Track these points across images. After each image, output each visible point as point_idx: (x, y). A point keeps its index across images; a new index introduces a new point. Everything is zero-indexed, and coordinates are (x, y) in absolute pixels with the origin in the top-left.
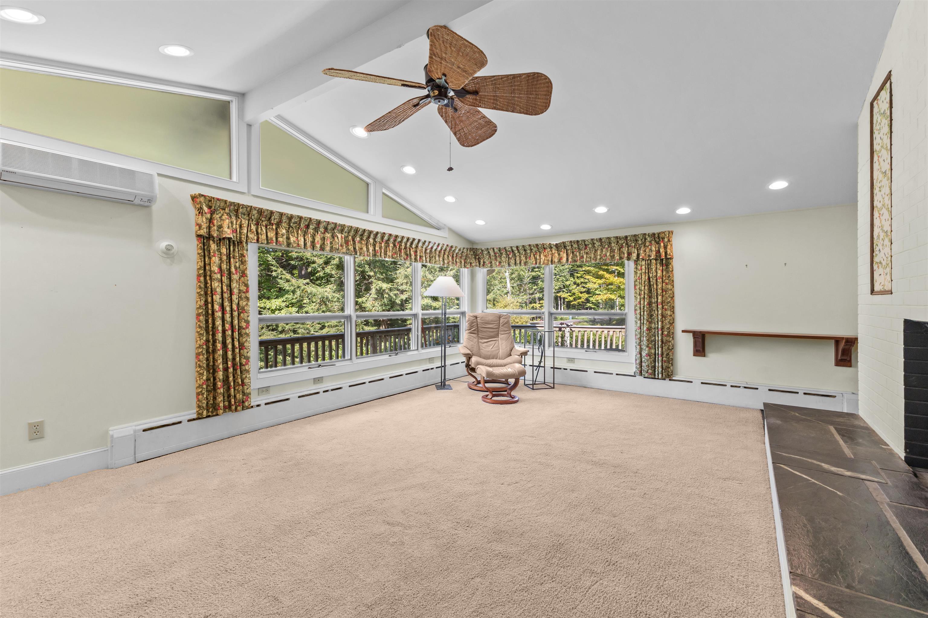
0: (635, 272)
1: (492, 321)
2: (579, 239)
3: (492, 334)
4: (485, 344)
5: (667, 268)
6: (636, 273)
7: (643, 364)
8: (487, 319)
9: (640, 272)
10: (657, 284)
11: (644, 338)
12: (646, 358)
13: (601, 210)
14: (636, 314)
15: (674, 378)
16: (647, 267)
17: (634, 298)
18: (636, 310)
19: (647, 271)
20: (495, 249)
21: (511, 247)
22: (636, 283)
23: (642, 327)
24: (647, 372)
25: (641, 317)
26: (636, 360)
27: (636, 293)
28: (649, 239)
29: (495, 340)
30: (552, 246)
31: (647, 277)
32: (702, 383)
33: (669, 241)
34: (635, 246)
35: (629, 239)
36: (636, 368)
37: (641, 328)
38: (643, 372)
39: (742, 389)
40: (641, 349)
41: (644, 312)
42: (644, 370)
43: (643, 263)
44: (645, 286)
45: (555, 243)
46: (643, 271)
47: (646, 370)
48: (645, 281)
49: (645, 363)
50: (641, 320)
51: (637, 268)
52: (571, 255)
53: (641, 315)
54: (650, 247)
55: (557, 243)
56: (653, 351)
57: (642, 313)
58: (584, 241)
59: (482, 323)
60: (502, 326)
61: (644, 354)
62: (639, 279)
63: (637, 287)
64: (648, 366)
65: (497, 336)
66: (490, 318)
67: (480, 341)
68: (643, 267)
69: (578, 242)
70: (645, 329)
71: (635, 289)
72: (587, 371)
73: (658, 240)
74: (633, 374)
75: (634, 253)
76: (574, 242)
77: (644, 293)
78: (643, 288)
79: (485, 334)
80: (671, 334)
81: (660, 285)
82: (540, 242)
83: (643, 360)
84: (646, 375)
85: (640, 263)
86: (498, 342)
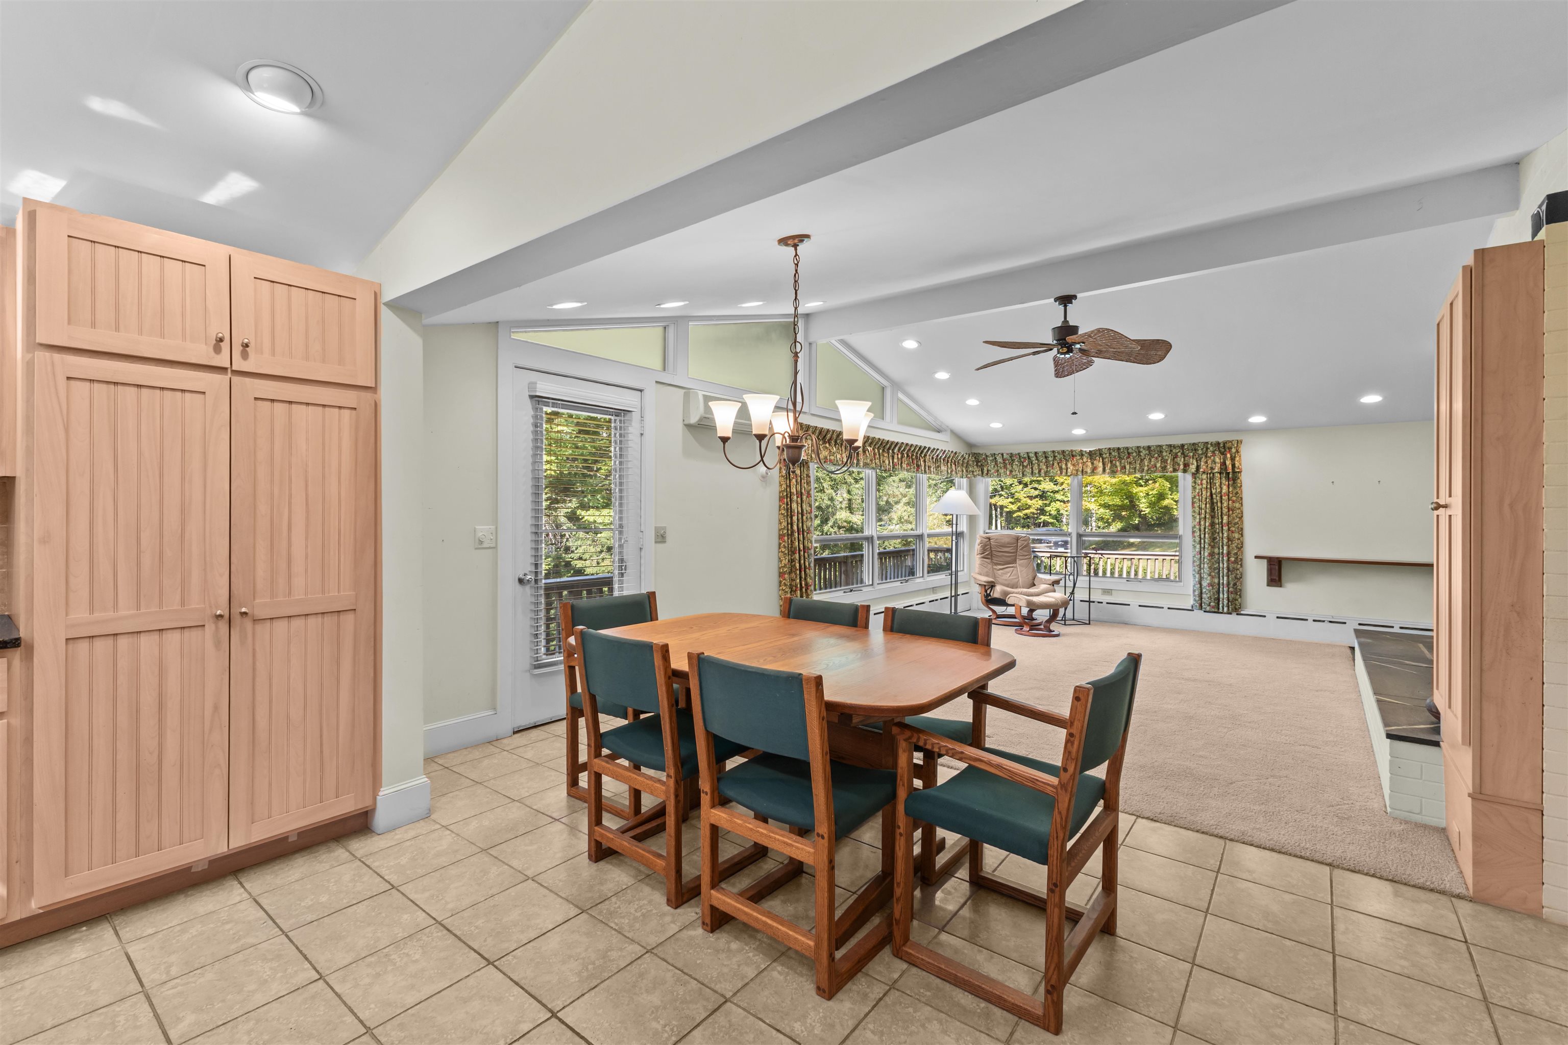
0: (1192, 486)
1: (1009, 544)
2: (1120, 446)
3: (1009, 559)
4: (1001, 571)
5: (1234, 483)
6: (1194, 488)
7: (1204, 596)
8: (1004, 541)
9: (1201, 487)
10: (1221, 502)
11: (1206, 565)
12: (1207, 588)
13: (1157, 416)
14: (1195, 537)
15: (1242, 612)
16: (1208, 481)
17: (1192, 517)
18: (1194, 532)
19: (1209, 486)
22: (1195, 500)
23: (1202, 553)
24: (1209, 605)
25: (1200, 541)
26: (1194, 591)
27: (1194, 512)
28: (1211, 449)
29: (1012, 567)
30: (1084, 453)
31: (1208, 494)
32: (1278, 617)
33: (1237, 452)
34: (1193, 456)
35: (1186, 447)
36: (1195, 600)
37: (1201, 554)
38: (1203, 605)
39: (1326, 624)
40: (1201, 579)
41: (1205, 534)
42: (1204, 603)
43: (1204, 476)
44: (1206, 504)
45: (1088, 450)
46: (1204, 486)
47: (1208, 603)
48: (1206, 498)
49: (1207, 594)
50: (1201, 544)
51: (1195, 483)
52: (1109, 465)
53: (1200, 538)
54: (1212, 458)
55: (1091, 449)
56: (1216, 581)
57: (1202, 536)
58: (1127, 448)
59: (996, 546)
60: (1021, 550)
61: (1205, 584)
62: (1199, 496)
63: (1195, 505)
64: (1210, 598)
65: (1014, 561)
66: (1007, 540)
68: (1204, 482)
69: (1119, 449)
70: (1206, 554)
71: (1193, 507)
72: (1129, 605)
73: (1223, 450)
74: (1190, 608)
75: (1192, 464)
76: (1114, 449)
77: (1206, 512)
78: (1203, 506)
79: (1000, 559)
80: (1239, 561)
81: (1225, 503)
82: (1068, 448)
83: (1204, 590)
84: (1208, 609)
85: (1200, 477)
86: (1016, 569)
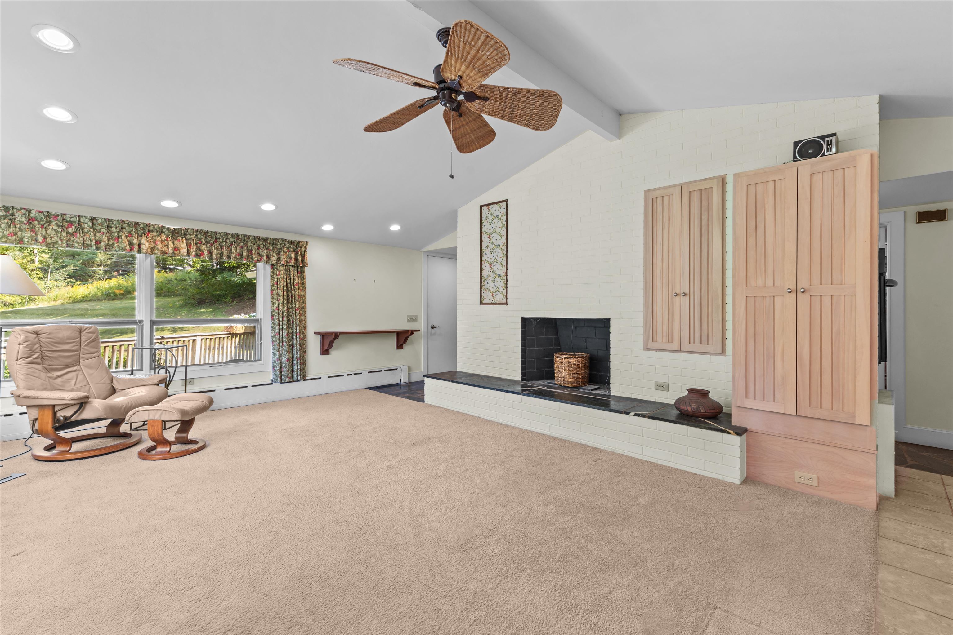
0: (271, 276)
1: (69, 338)
2: (209, 230)
3: (69, 360)
4: (59, 380)
5: (301, 276)
6: (272, 278)
7: (284, 369)
8: (60, 335)
9: (278, 277)
10: (294, 290)
11: (285, 344)
12: (287, 363)
13: (268, 207)
14: (274, 320)
15: (307, 378)
16: (285, 272)
17: (270, 302)
18: (272, 316)
19: (285, 277)
20: (33, 212)
21: (79, 216)
22: (273, 288)
23: (281, 333)
24: (287, 377)
25: (279, 323)
26: (274, 367)
27: (273, 298)
28: (287, 245)
29: (75, 371)
31: (285, 283)
32: (329, 377)
33: (305, 251)
34: (273, 249)
35: (268, 241)
36: (275, 375)
37: (279, 334)
38: (283, 377)
39: (353, 376)
40: (281, 355)
41: (283, 317)
42: (284, 376)
43: (282, 268)
44: (283, 292)
45: (172, 227)
46: (282, 276)
47: (286, 375)
48: (284, 287)
49: (286, 368)
50: (279, 326)
51: (273, 273)
52: (195, 247)
53: (279, 321)
54: (287, 253)
55: (176, 227)
56: (291, 355)
57: (281, 319)
58: (216, 233)
59: (51, 344)
60: (86, 346)
61: (284, 359)
62: (277, 284)
63: (274, 292)
64: (288, 371)
65: (77, 362)
66: (65, 334)
67: (49, 375)
68: (282, 273)
69: (207, 232)
70: (285, 334)
71: (272, 293)
73: (295, 248)
74: (270, 382)
75: (273, 256)
76: (201, 232)
77: (283, 298)
78: (282, 293)
79: (57, 362)
80: (304, 339)
81: (297, 291)
82: (144, 220)
83: (284, 365)
84: (287, 380)
85: (278, 268)
86: (81, 372)
